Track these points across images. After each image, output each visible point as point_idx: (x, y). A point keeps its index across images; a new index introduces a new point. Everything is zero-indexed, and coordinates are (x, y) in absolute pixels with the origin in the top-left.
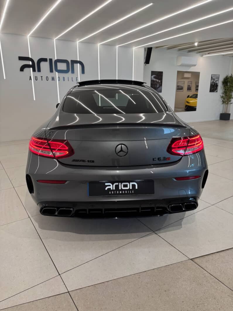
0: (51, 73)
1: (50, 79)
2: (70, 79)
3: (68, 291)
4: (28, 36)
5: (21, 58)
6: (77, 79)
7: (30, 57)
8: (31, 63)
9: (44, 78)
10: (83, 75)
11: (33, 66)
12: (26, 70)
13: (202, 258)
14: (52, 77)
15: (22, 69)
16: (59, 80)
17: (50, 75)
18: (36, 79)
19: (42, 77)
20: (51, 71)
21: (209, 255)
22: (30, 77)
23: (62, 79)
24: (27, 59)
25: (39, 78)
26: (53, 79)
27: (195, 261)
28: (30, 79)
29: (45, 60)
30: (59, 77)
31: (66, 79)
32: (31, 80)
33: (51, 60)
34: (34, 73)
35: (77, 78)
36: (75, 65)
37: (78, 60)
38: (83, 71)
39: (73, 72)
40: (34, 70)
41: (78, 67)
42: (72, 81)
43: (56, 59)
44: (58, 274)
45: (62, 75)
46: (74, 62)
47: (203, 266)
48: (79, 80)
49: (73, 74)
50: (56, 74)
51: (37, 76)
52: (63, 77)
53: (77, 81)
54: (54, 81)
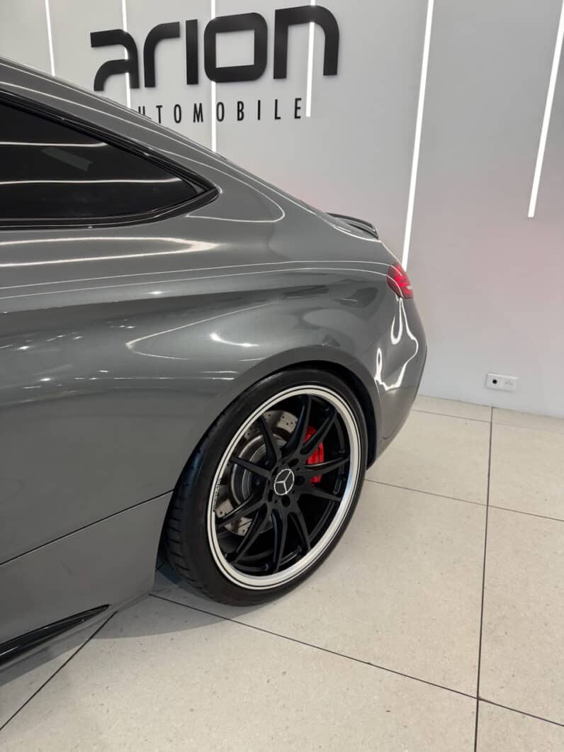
0: (192, 88)
2: (268, 110)
5: (100, 40)
6: (297, 108)
7: (125, 29)
8: (126, 54)
10: (331, 80)
11: (132, 66)
12: (111, 83)
14: (195, 105)
16: (220, 120)
17: (188, 97)
19: (159, 107)
20: (192, 79)
26: (198, 114)
29: (171, 31)
31: (250, 111)
33: (192, 25)
34: (135, 91)
35: (297, 100)
36: (295, 33)
37: (313, 3)
38: (331, 66)
39: (280, 73)
40: (135, 84)
41: (309, 38)
43: (213, 17)
45: (234, 92)
46: (288, 18)
48: (308, 114)
49: (280, 83)
50: (211, 91)
51: (144, 108)
52: (239, 103)
53: (296, 117)
54: (202, 120)
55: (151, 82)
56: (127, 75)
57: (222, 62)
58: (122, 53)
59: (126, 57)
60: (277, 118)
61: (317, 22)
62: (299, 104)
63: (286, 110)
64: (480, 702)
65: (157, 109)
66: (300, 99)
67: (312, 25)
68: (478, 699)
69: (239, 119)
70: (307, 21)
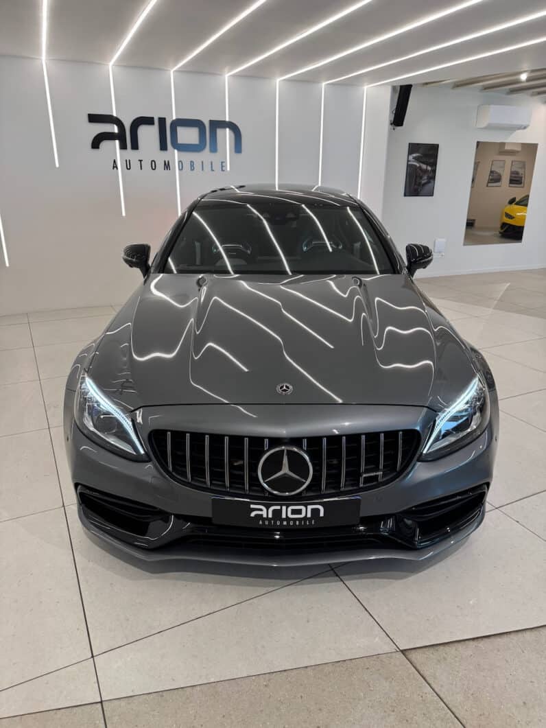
0: (163, 153)
1: (160, 165)
3: (100, 700)
4: (111, 65)
5: (93, 118)
6: (222, 166)
7: (115, 115)
8: (116, 129)
9: (146, 165)
10: (239, 155)
11: (121, 137)
12: (105, 145)
13: (431, 650)
14: (165, 162)
15: (96, 144)
16: (181, 169)
17: (161, 157)
18: (128, 166)
19: (141, 161)
20: (163, 147)
21: (451, 645)
22: (115, 161)
23: (187, 166)
24: (108, 119)
25: (135, 165)
26: (167, 166)
27: (410, 656)
28: (114, 167)
29: (148, 121)
30: (181, 161)
31: (197, 166)
32: (117, 169)
33: (162, 121)
34: (124, 151)
35: (222, 163)
36: (219, 132)
37: (227, 120)
38: (238, 147)
39: (214, 149)
40: (123, 147)
41: (227, 135)
42: (212, 170)
43: (174, 118)
44: (91, 656)
45: (189, 157)
46: (216, 125)
47: (426, 674)
48: (228, 169)
49: (213, 155)
50: (175, 155)
51: (130, 160)
52: (191, 162)
53: (222, 170)
54: (169, 169)
55: (135, 146)
56: (117, 142)
57: (180, 141)
59: (116, 131)
61: (229, 128)
62: (224, 164)
63: (217, 166)
65: (139, 162)
66: (224, 162)
69: (191, 170)
70: (225, 127)
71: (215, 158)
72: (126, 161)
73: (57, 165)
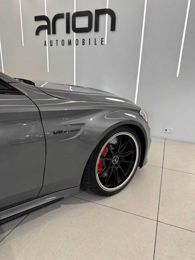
0: (68, 35)
1: (66, 43)
2: (92, 42)
6: (102, 41)
7: (46, 15)
9: (60, 43)
10: (113, 33)
11: (48, 27)
14: (69, 40)
15: (37, 33)
16: (77, 45)
17: (67, 37)
19: (57, 41)
20: (68, 31)
23: (80, 42)
25: (54, 43)
26: (70, 43)
28: (45, 45)
29: (61, 16)
31: (87, 42)
32: (46, 46)
33: (68, 14)
34: (49, 35)
35: (102, 39)
36: (101, 17)
37: (107, 8)
38: (113, 28)
39: (97, 30)
40: (49, 33)
41: (106, 19)
43: (75, 12)
48: (106, 43)
49: (97, 33)
50: (74, 36)
51: (52, 41)
52: (83, 39)
53: (102, 44)
54: (71, 45)
55: (54, 32)
56: (47, 30)
58: (45, 23)
59: (46, 24)
60: (95, 44)
61: (108, 14)
62: (103, 40)
63: (99, 42)
64: (158, 222)
65: (56, 41)
66: (103, 38)
67: (107, 15)
68: (158, 221)
69: (83, 45)
70: (105, 13)
71: (98, 36)
72: (50, 41)
73: (23, 45)
